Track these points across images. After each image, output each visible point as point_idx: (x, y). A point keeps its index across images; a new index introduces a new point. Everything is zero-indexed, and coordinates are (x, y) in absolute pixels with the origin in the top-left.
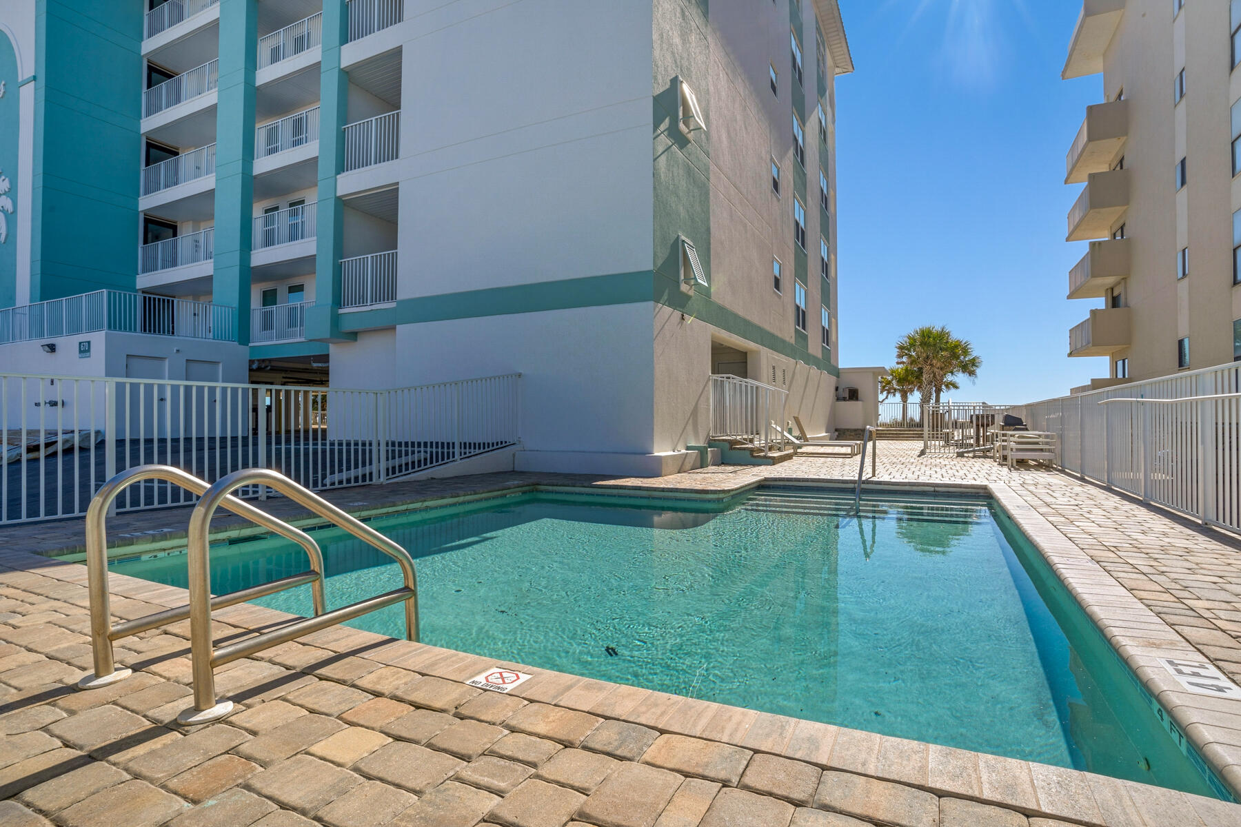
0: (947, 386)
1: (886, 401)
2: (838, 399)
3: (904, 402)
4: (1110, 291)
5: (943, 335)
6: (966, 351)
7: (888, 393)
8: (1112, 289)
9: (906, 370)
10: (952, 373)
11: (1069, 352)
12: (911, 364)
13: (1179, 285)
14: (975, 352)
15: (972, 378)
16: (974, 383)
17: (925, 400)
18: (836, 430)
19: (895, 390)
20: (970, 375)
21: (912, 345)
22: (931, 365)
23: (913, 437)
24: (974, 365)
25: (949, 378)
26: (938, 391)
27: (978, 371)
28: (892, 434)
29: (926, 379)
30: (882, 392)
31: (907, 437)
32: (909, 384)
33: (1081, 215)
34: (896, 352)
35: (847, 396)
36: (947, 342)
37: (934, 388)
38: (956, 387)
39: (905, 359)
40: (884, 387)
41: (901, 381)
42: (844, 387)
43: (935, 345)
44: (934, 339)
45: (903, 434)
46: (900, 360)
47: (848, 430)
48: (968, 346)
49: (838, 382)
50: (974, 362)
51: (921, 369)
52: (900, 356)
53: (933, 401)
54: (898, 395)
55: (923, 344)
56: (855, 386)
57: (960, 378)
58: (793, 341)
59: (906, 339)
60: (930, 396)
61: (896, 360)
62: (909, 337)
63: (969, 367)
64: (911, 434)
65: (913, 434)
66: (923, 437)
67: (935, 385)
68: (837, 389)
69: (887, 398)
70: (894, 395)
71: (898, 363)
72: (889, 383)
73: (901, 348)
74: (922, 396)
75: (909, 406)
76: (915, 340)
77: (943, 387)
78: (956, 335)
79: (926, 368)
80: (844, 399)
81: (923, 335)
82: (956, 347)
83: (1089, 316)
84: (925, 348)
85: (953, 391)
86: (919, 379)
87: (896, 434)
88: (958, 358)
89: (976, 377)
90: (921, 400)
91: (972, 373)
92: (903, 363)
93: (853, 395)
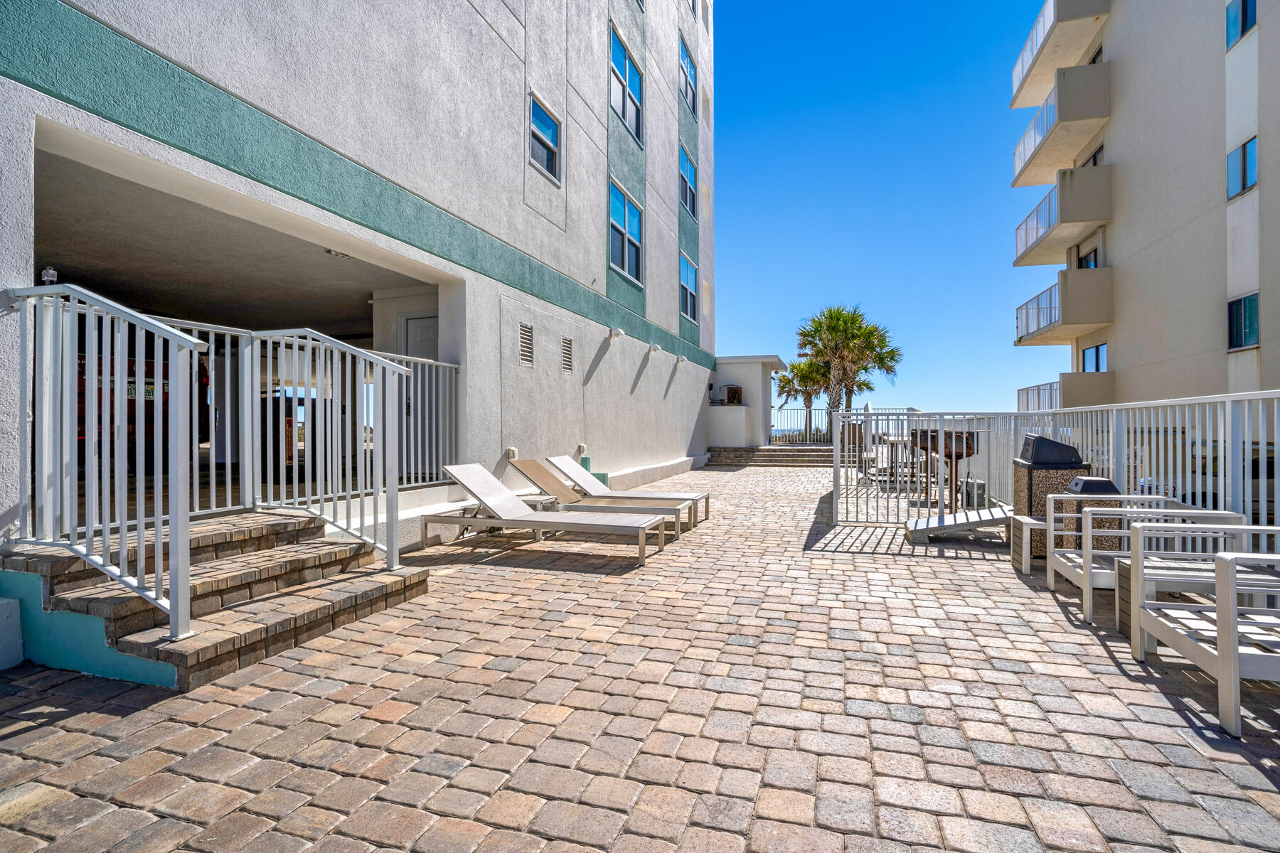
0: (859, 387)
1: (786, 407)
2: (713, 402)
3: (808, 407)
4: (1074, 251)
5: (854, 318)
6: (882, 340)
7: (788, 396)
8: (1078, 247)
9: (811, 365)
10: (866, 369)
11: (1015, 339)
12: (817, 356)
13: (1228, 208)
14: (893, 342)
15: (890, 376)
16: (893, 383)
17: (834, 405)
18: (709, 450)
19: (796, 391)
20: (887, 372)
21: (817, 331)
22: (842, 358)
23: (817, 462)
24: (892, 358)
25: (862, 376)
26: (850, 393)
27: (898, 367)
28: (788, 456)
29: (834, 377)
30: (780, 395)
31: (809, 462)
32: (814, 385)
33: (1039, 139)
34: (797, 339)
35: (725, 397)
36: (860, 327)
37: (844, 390)
38: (870, 388)
39: (808, 350)
40: (782, 388)
41: (804, 378)
42: (722, 385)
43: (845, 331)
44: (845, 323)
45: (803, 456)
46: (802, 352)
47: (725, 449)
48: (886, 335)
49: (711, 377)
50: (893, 355)
51: (827, 364)
52: (803, 345)
53: (843, 407)
54: (801, 398)
55: (832, 329)
56: (736, 383)
57: (875, 376)
58: (601, 288)
59: (810, 323)
60: (839, 400)
61: (798, 351)
62: (814, 321)
63: (886, 361)
64: (814, 456)
65: (818, 456)
66: (832, 462)
67: (846, 385)
68: (711, 387)
69: (786, 402)
70: (796, 398)
71: (800, 355)
72: (789, 381)
73: (803, 335)
74: (830, 400)
75: (813, 412)
76: (820, 324)
77: (855, 388)
78: (871, 319)
79: (835, 362)
80: (722, 403)
81: (831, 317)
82: (871, 333)
83: (1057, 281)
84: (834, 334)
85: (866, 393)
86: (826, 377)
87: (793, 456)
88: (873, 349)
89: (895, 375)
90: (829, 405)
91: (890, 370)
92: (806, 355)
93: (735, 396)
